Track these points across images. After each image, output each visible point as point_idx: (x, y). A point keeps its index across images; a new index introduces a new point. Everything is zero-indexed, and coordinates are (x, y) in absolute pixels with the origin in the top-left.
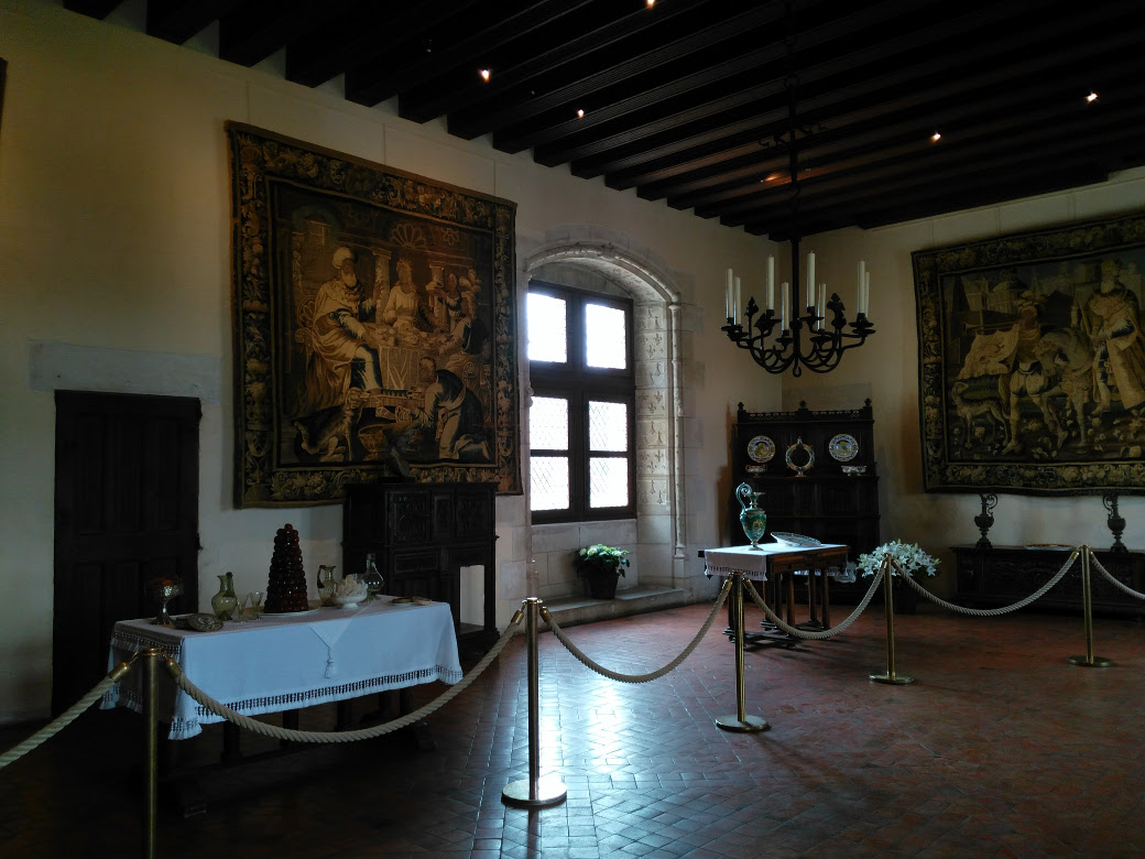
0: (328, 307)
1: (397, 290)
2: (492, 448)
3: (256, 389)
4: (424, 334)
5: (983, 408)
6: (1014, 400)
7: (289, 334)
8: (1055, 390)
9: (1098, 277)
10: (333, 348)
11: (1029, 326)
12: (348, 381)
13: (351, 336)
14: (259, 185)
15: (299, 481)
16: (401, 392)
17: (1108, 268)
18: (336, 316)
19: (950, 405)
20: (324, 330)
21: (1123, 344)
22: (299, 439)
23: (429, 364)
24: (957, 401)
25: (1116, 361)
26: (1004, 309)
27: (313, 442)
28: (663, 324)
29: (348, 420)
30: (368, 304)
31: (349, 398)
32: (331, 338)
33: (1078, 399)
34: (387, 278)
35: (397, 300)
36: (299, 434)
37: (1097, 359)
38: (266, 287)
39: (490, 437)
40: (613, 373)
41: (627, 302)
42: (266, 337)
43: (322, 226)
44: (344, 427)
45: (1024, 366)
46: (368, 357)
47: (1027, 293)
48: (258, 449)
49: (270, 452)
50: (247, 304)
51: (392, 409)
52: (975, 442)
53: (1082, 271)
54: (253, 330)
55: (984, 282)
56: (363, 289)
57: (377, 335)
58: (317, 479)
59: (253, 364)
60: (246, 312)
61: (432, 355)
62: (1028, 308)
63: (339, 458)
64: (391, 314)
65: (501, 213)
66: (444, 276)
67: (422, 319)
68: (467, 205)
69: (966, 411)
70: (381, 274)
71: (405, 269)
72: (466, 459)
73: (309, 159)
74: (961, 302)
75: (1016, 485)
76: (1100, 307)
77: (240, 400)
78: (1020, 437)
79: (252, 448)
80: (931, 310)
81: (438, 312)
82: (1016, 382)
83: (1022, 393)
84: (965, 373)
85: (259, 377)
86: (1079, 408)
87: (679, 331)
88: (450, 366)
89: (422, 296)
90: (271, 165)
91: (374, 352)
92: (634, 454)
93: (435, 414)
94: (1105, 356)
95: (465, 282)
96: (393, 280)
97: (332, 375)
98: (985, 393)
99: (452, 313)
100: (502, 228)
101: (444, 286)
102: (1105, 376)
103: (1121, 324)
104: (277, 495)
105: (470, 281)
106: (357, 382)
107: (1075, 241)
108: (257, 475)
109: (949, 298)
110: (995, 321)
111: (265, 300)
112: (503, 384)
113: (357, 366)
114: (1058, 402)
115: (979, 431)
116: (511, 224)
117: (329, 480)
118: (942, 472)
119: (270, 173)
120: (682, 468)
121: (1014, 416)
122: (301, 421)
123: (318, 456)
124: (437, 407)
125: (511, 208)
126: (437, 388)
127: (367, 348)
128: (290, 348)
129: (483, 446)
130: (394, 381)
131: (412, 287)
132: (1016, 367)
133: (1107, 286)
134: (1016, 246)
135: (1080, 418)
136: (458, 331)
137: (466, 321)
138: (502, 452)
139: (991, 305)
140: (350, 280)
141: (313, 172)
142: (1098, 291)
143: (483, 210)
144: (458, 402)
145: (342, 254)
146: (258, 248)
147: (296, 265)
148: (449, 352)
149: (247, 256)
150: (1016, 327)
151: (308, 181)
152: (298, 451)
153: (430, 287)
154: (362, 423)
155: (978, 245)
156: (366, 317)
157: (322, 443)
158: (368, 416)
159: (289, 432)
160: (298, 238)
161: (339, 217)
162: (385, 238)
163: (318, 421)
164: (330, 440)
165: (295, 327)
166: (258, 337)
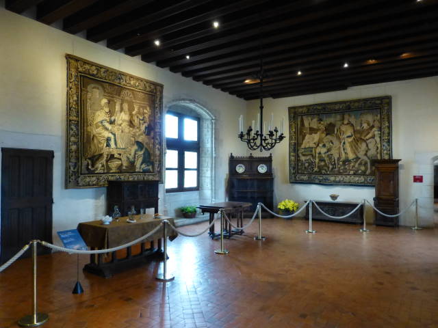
0: (99, 119)
1: (123, 113)
2: (153, 168)
3: (74, 147)
4: (131, 129)
5: (308, 158)
6: (317, 155)
7: (85, 128)
8: (329, 153)
9: (343, 119)
10: (100, 134)
11: (323, 133)
12: (105, 145)
13: (107, 129)
14: (77, 76)
15: (88, 180)
16: (123, 149)
17: (346, 116)
18: (102, 122)
19: (298, 156)
20: (97, 127)
21: (350, 140)
22: (88, 165)
23: (133, 139)
24: (300, 155)
25: (347, 145)
26: (315, 127)
27: (93, 166)
28: (210, 126)
29: (105, 158)
30: (113, 118)
31: (106, 151)
32: (100, 130)
33: (336, 156)
34: (119, 109)
35: (122, 117)
36: (88, 163)
37: (342, 144)
38: (78, 112)
39: (153, 164)
40: (193, 143)
41: (198, 118)
42: (77, 129)
43: (98, 91)
44: (104, 161)
45: (321, 145)
46: (112, 137)
47: (322, 123)
48: (74, 168)
49: (78, 170)
50: (71, 118)
51: (120, 154)
52: (305, 168)
53: (339, 117)
54: (73, 127)
55: (310, 118)
56: (111, 113)
57: (115, 129)
58: (94, 178)
59: (73, 139)
60: (70, 121)
61: (134, 136)
62: (322, 127)
63: (102, 171)
64: (120, 122)
65: (158, 88)
66: (139, 109)
67: (131, 124)
68: (147, 85)
69: (303, 158)
70: (118, 107)
71: (126, 106)
72: (145, 172)
73: (94, 68)
74: (303, 124)
75: (317, 181)
76: (343, 128)
77: (68, 151)
78: (318, 167)
79: (72, 169)
80: (293, 126)
81: (136, 121)
82: (318, 150)
83: (320, 153)
84: (303, 146)
85: (75, 143)
86: (336, 159)
87: (215, 129)
88: (140, 140)
89: (131, 115)
90: (80, 69)
91: (115, 135)
92: (199, 169)
93: (135, 156)
94: (344, 143)
95: (145, 111)
96: (122, 110)
97: (100, 143)
98: (309, 153)
99: (141, 122)
100: (158, 93)
101: (139, 113)
102: (344, 149)
103: (349, 134)
104: (80, 184)
105: (147, 111)
106: (108, 145)
107: (337, 107)
109: (299, 123)
110: (312, 131)
111: (77, 116)
112: (157, 146)
113: (108, 140)
114: (330, 157)
115: (307, 164)
116: (161, 92)
117: (98, 179)
118: (295, 177)
119: (80, 72)
120: (215, 174)
121: (317, 160)
123: (94, 170)
124: (135, 154)
125: (162, 86)
126: (136, 147)
127: (112, 133)
128: (85, 133)
129: (150, 167)
130: (121, 145)
131: (128, 113)
132: (318, 145)
133: (346, 122)
134: (320, 108)
135: (336, 162)
136: (143, 128)
137: (146, 125)
138: (157, 169)
139: (311, 126)
140: (107, 110)
141: (95, 72)
142: (343, 123)
143: (153, 87)
144: (142, 152)
145: (104, 101)
146: (75, 98)
147: (88, 104)
148: (139, 135)
149: (71, 101)
150: (318, 133)
151: (93, 75)
152: (88, 169)
153: (134, 113)
154: (110, 159)
155: (308, 107)
156: (112, 123)
157: (96, 166)
158: (112, 157)
159: (85, 163)
160: (89, 95)
161: (104, 88)
162: (119, 96)
163: (95, 158)
164: (99, 165)
165: (87, 126)
166: (75, 129)
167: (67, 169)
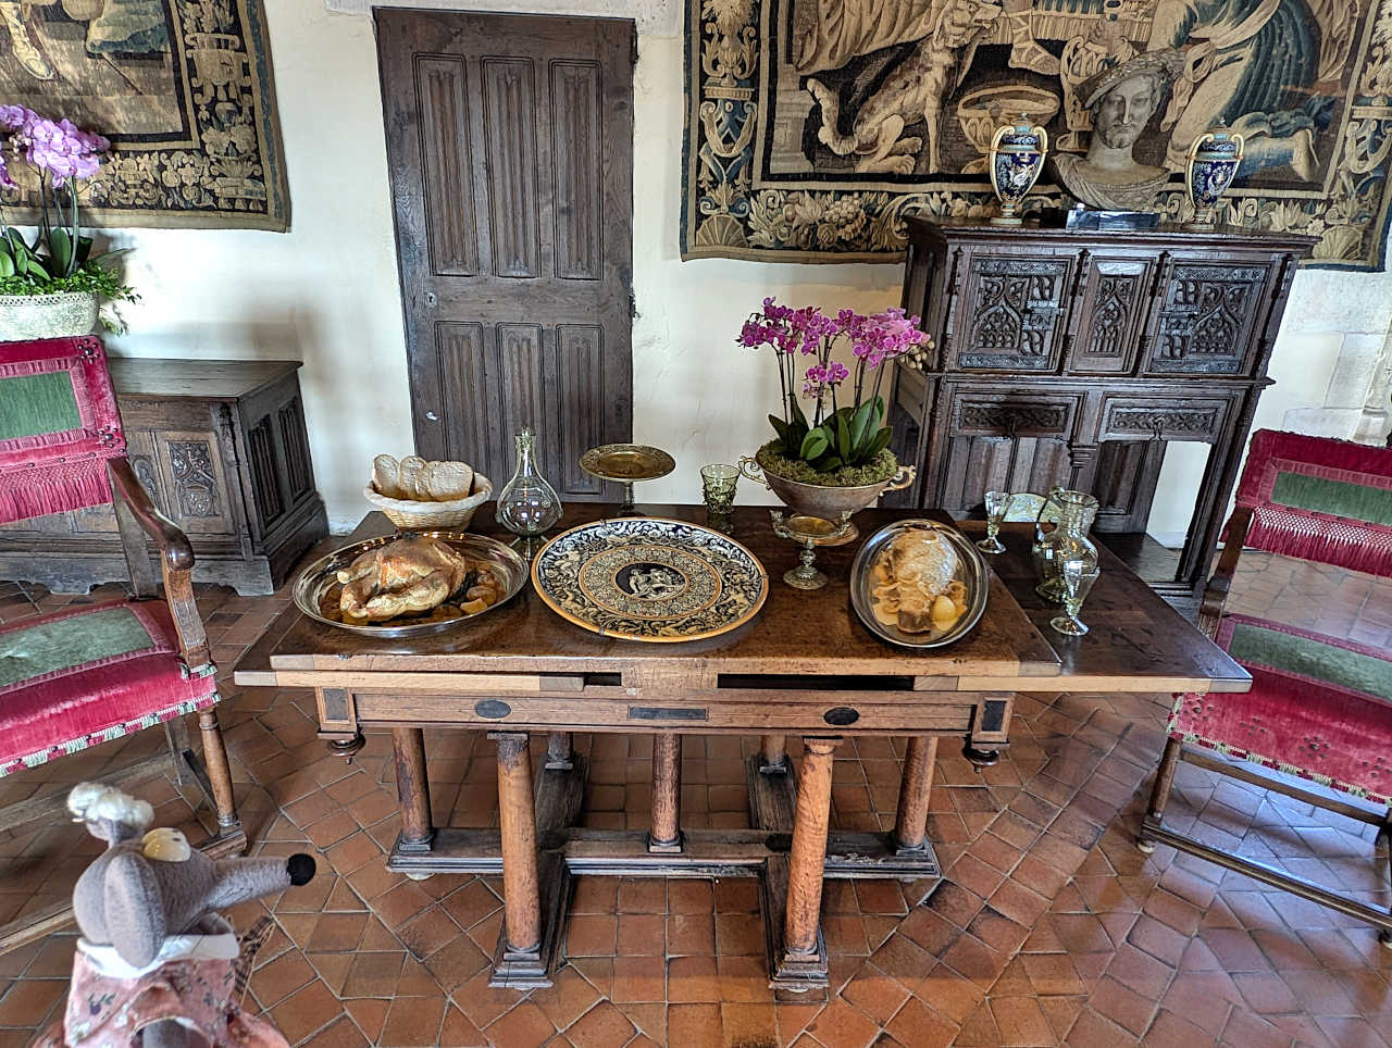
15: (808, 211)
36: (816, 110)
48: (727, 140)
49: (750, 147)
58: (847, 207)
79: (714, 139)
104: (761, 237)
108: (722, 194)
117: (872, 210)
122: (824, 77)
152: (811, 146)
154: (971, 83)
158: (988, 64)
159: (794, 103)
163: (864, 78)
167: (692, 141)
